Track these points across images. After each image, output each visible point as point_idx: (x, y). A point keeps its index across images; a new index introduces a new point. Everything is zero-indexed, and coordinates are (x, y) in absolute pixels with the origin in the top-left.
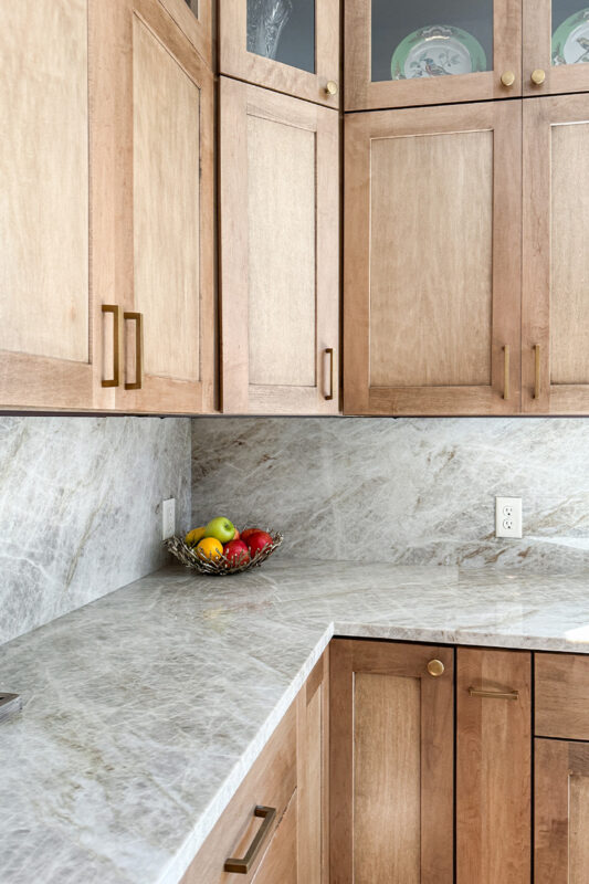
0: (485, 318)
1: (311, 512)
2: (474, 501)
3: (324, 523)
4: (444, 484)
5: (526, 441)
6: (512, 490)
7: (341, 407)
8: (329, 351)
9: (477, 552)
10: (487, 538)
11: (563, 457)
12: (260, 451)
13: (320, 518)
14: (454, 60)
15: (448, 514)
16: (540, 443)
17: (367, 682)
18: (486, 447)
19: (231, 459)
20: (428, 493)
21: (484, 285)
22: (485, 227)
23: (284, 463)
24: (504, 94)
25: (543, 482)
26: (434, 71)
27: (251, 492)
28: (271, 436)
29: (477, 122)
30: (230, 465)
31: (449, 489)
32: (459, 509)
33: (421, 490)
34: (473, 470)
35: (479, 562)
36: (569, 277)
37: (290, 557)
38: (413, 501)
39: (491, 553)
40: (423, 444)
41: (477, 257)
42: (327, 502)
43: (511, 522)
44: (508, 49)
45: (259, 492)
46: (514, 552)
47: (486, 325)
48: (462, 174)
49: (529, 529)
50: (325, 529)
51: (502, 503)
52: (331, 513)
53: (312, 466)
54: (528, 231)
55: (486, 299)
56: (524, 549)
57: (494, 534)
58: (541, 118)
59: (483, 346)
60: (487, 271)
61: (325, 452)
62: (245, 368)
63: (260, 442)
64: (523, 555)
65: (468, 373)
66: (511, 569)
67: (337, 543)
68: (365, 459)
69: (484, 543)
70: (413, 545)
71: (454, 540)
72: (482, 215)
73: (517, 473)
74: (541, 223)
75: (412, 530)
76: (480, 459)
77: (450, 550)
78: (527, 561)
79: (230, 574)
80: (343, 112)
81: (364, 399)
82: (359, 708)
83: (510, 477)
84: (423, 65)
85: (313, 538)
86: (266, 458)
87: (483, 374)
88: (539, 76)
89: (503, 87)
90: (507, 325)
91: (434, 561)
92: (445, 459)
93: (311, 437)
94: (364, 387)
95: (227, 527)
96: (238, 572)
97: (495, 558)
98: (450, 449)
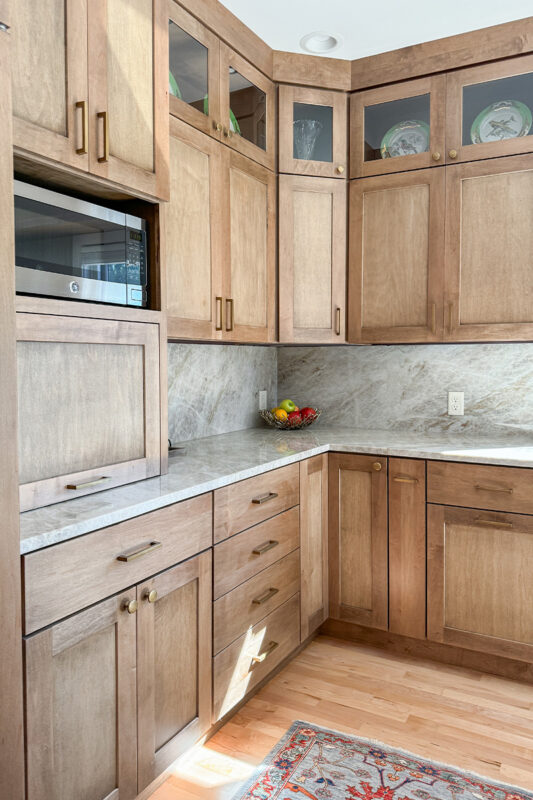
1: (342, 400)
2: (437, 394)
3: (349, 407)
4: (419, 384)
5: (467, 358)
6: (457, 387)
7: (346, 339)
8: (339, 309)
9: (437, 424)
10: (443, 415)
11: (489, 368)
12: (314, 365)
13: (347, 404)
14: (417, 140)
15: (421, 402)
16: (474, 359)
18: (443, 362)
19: (298, 370)
20: (409, 390)
21: (424, 271)
22: (424, 238)
23: (327, 372)
24: (436, 164)
25: (477, 382)
26: (405, 147)
27: (309, 389)
28: (321, 357)
29: (419, 181)
30: (298, 373)
31: (421, 386)
32: (426, 399)
33: (404, 388)
34: (435, 376)
35: (438, 429)
36: (471, 264)
37: (330, 426)
38: (400, 394)
39: (445, 424)
40: (406, 361)
41: (420, 255)
42: (351, 394)
43: (457, 405)
44: (438, 139)
45: (314, 389)
46: (460, 424)
47: (425, 293)
48: (412, 210)
49: (468, 411)
50: (350, 410)
51: (452, 395)
52: (353, 400)
53: (343, 374)
54: (448, 240)
55: (425, 278)
56: (464, 422)
57: (447, 413)
58: (455, 176)
59: (423, 304)
60: (425, 263)
61: (350, 365)
62: (291, 320)
63: (314, 360)
64: (464, 425)
66: (458, 434)
67: (356, 418)
68: (373, 369)
69: (440, 418)
70: (400, 419)
71: (423, 417)
73: (461, 377)
74: (455, 235)
75: (400, 411)
76: (439, 370)
77: (421, 422)
78: (467, 429)
80: (350, 179)
83: (457, 380)
84: (400, 144)
85: (343, 415)
86: (318, 369)
87: (423, 320)
88: (454, 153)
89: (433, 159)
90: (436, 292)
91: (412, 429)
92: (418, 369)
93: (342, 357)
94: (359, 329)
95: (290, 404)
97: (448, 427)
98: (422, 363)
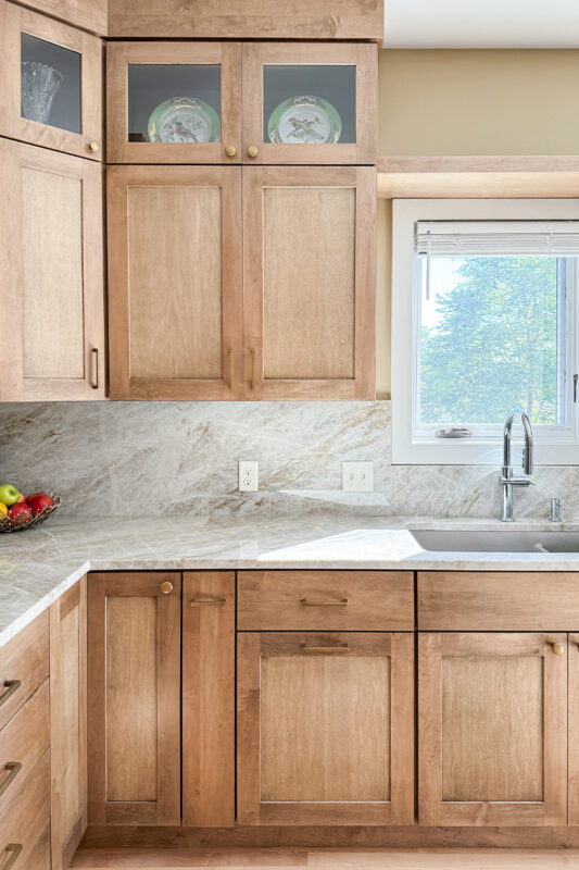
0: (218, 329)
1: (91, 478)
2: (223, 465)
3: (102, 486)
4: (201, 452)
5: (262, 418)
6: (250, 455)
7: (107, 395)
8: (95, 350)
9: (225, 504)
10: (232, 493)
11: (287, 430)
12: (47, 427)
13: (99, 483)
14: (199, 125)
15: (204, 475)
16: (270, 420)
17: (117, 602)
18: (232, 423)
19: (20, 435)
20: (188, 460)
21: (217, 304)
22: (216, 261)
23: (68, 437)
24: (229, 162)
25: (273, 449)
26: (182, 132)
27: (38, 463)
28: (56, 415)
29: (210, 181)
30: (19, 440)
31: (204, 456)
32: (212, 472)
33: (182, 457)
34: (222, 441)
35: (226, 511)
36: (276, 302)
37: (73, 515)
38: (177, 466)
39: (234, 504)
40: (184, 421)
41: (211, 283)
42: (106, 469)
43: (249, 480)
44: (232, 128)
45: (45, 463)
46: (252, 502)
47: (218, 334)
48: (198, 219)
49: (263, 485)
50: (104, 491)
51: (243, 465)
52: (108, 477)
53: (92, 440)
54: (247, 266)
55: (218, 314)
56: (258, 500)
57: (237, 489)
58: (255, 182)
59: (217, 350)
60: (218, 294)
61: (103, 428)
62: (20, 365)
63: (46, 421)
64: (259, 504)
65: (206, 370)
66: (251, 517)
67: (114, 502)
68: (137, 433)
69: (229, 497)
70: (175, 501)
71: (207, 495)
72: (213, 251)
73: (254, 442)
74: (256, 260)
75: (176, 489)
76: (227, 432)
77: (205, 503)
78: (262, 508)
79: (14, 531)
80: (106, 164)
81: (126, 388)
82: (110, 623)
83: (249, 446)
84: (175, 126)
85: (93, 499)
86: (52, 434)
87: (217, 371)
88: (254, 150)
89: (227, 155)
90: (233, 335)
91: (193, 512)
92: (200, 432)
93: (90, 416)
94: (126, 380)
95: (12, 493)
96: (22, 529)
97: (238, 508)
98: (205, 425)
